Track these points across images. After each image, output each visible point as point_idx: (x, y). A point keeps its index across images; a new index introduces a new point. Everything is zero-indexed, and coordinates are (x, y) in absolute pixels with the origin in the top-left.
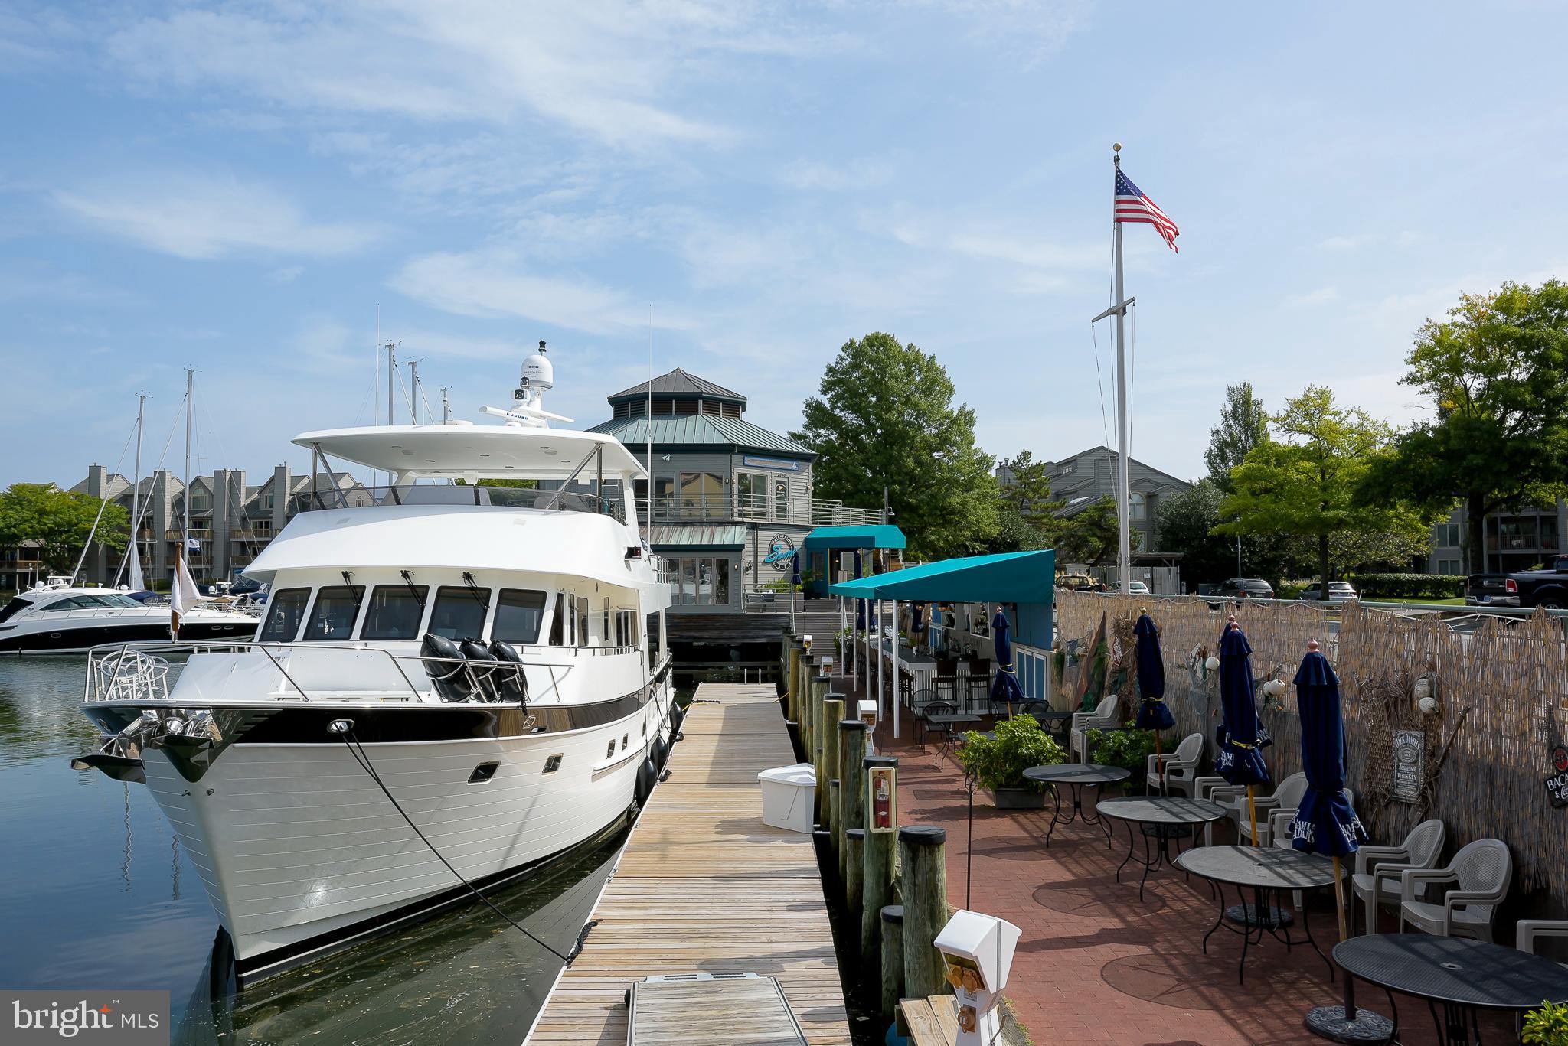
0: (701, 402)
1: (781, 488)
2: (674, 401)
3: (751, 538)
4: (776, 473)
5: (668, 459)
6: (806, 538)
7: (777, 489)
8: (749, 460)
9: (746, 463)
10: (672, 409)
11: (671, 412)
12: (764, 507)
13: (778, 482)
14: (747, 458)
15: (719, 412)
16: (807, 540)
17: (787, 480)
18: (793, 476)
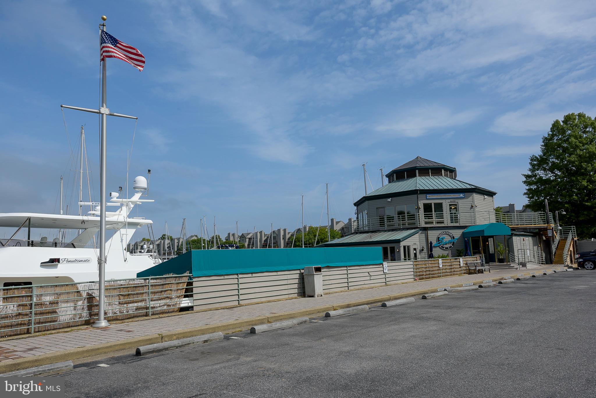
0: (417, 171)
1: (453, 208)
2: (406, 173)
3: (424, 235)
4: (449, 201)
5: (390, 200)
6: (463, 232)
7: (451, 208)
8: (429, 196)
9: (428, 198)
10: (405, 176)
11: (405, 178)
12: (443, 218)
13: (450, 205)
14: (428, 195)
15: (429, 174)
16: (463, 233)
17: (457, 203)
18: (460, 201)
